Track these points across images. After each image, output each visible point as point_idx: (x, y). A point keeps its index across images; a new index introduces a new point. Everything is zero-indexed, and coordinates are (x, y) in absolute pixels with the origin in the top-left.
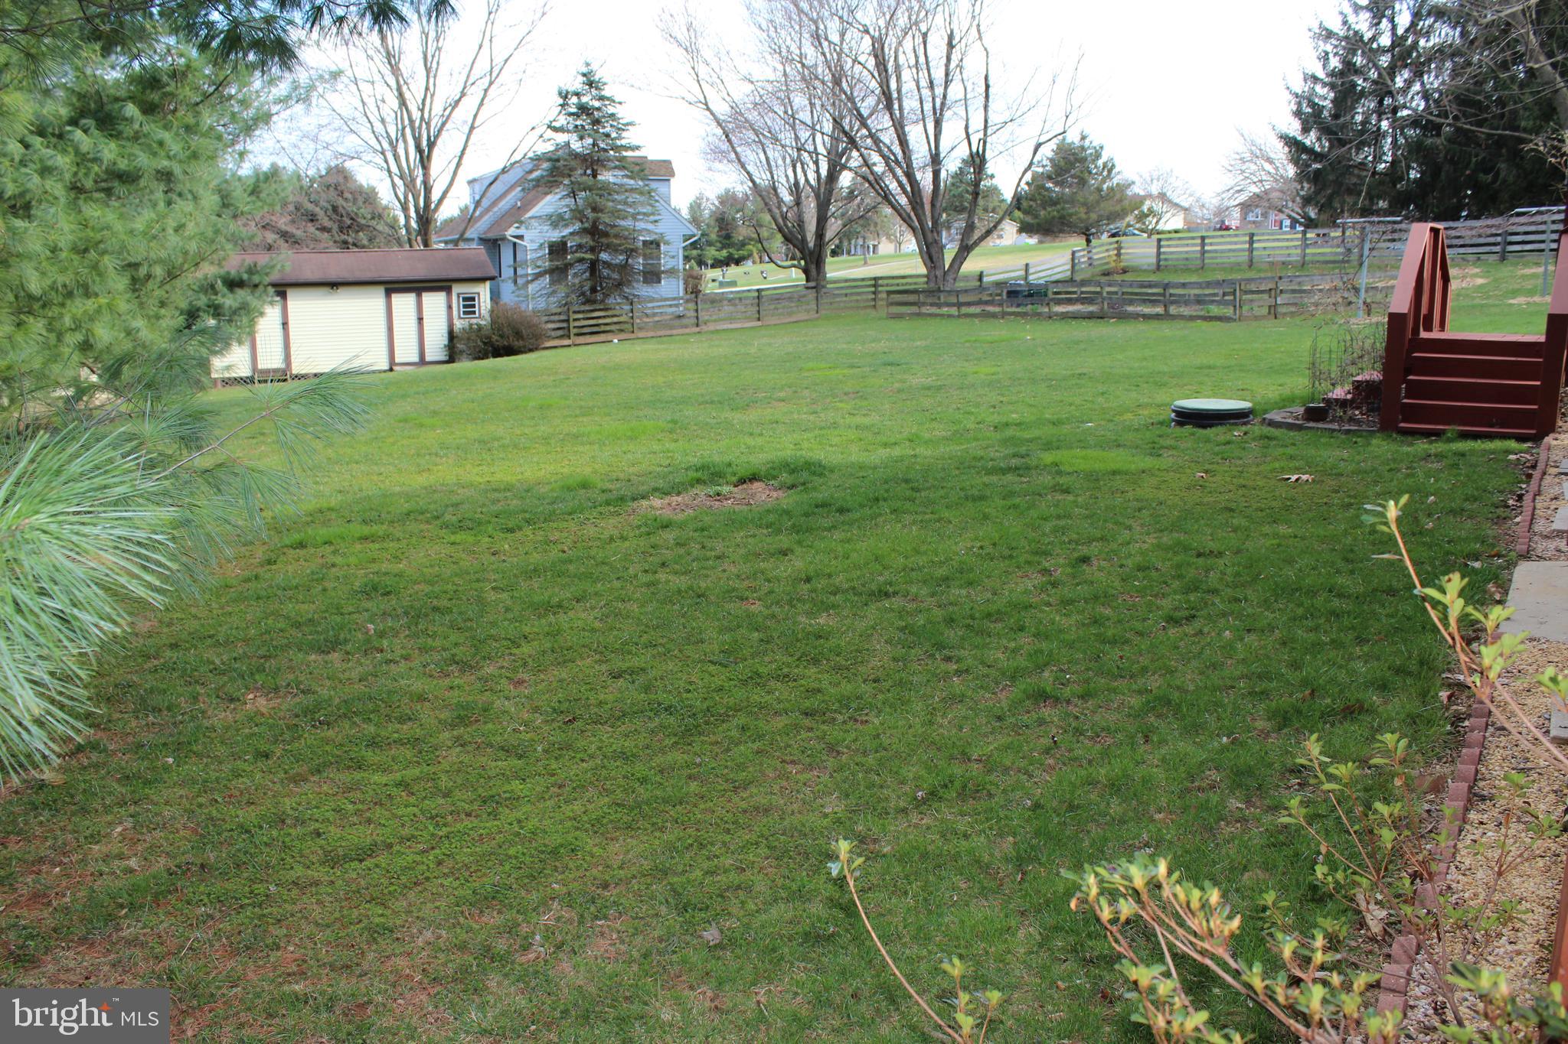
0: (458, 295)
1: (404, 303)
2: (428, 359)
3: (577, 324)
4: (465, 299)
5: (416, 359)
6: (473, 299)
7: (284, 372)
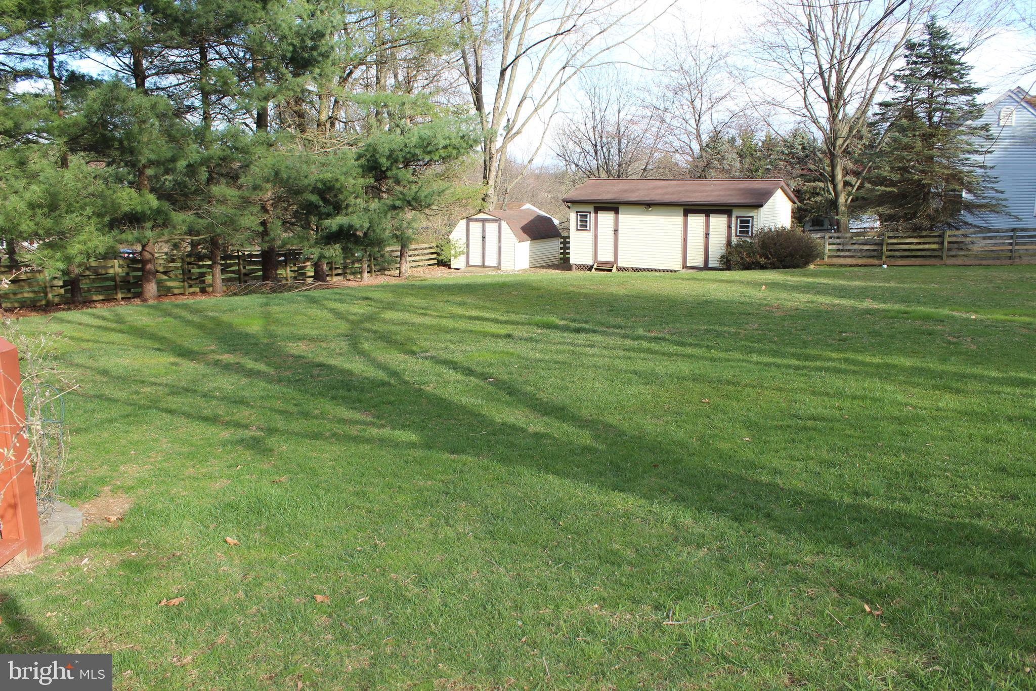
0: (737, 217)
1: (696, 221)
2: (710, 265)
3: (891, 247)
4: (741, 221)
5: (702, 265)
6: (748, 222)
7: (612, 264)
